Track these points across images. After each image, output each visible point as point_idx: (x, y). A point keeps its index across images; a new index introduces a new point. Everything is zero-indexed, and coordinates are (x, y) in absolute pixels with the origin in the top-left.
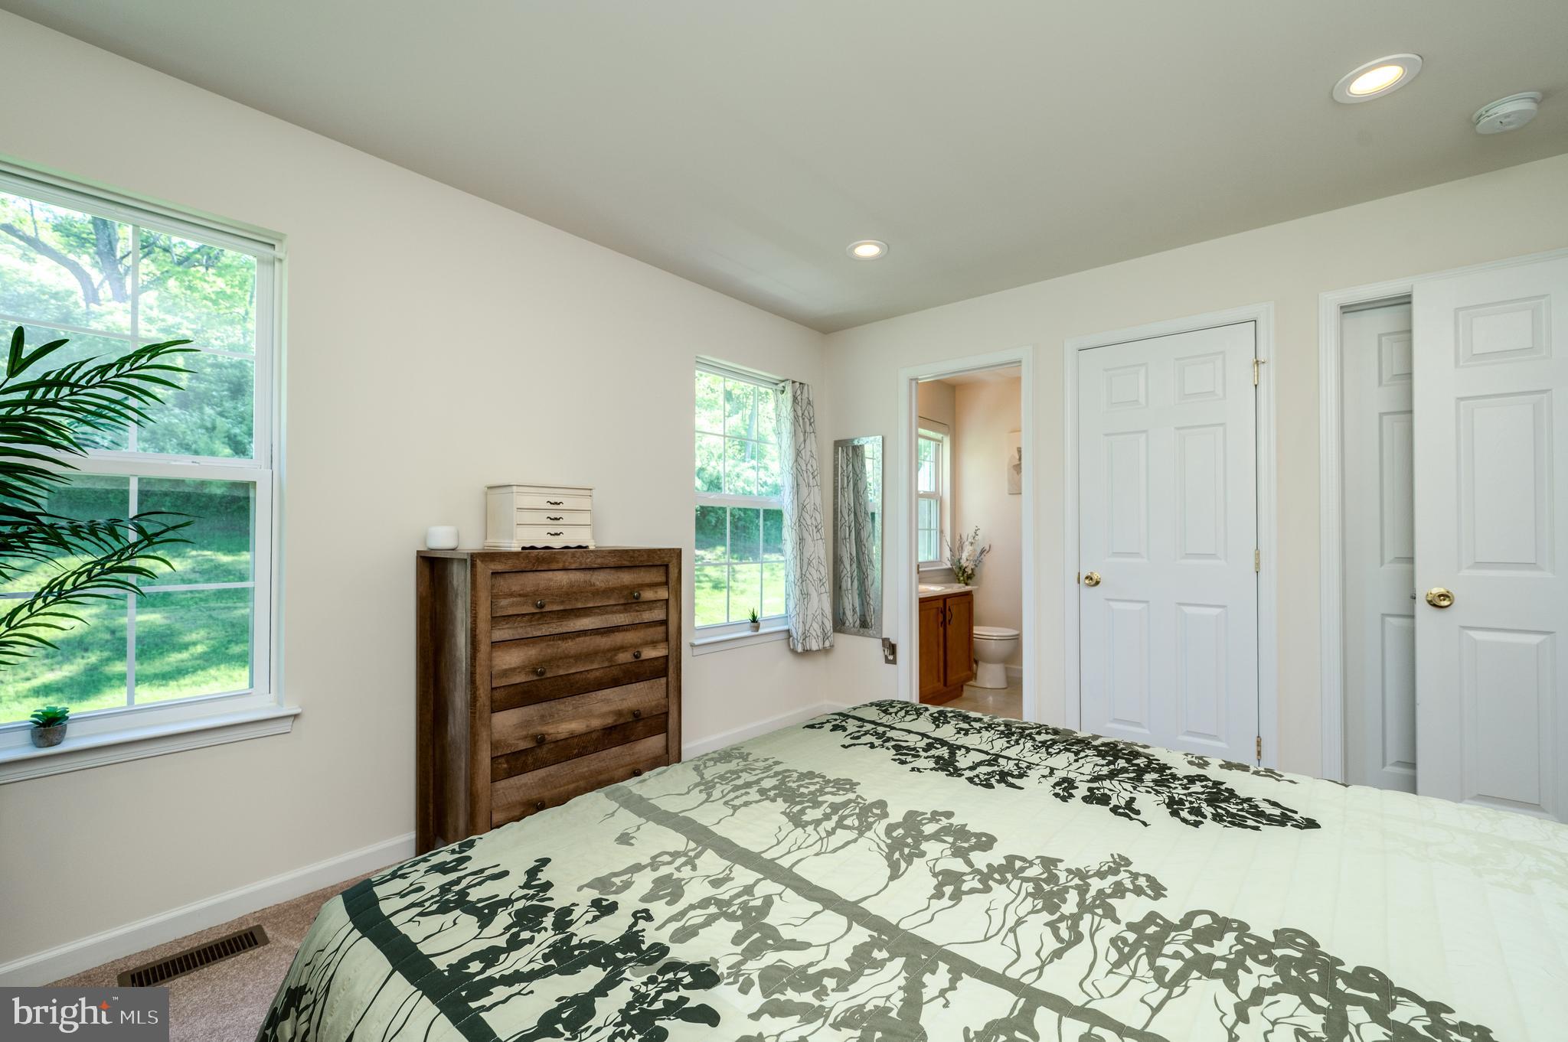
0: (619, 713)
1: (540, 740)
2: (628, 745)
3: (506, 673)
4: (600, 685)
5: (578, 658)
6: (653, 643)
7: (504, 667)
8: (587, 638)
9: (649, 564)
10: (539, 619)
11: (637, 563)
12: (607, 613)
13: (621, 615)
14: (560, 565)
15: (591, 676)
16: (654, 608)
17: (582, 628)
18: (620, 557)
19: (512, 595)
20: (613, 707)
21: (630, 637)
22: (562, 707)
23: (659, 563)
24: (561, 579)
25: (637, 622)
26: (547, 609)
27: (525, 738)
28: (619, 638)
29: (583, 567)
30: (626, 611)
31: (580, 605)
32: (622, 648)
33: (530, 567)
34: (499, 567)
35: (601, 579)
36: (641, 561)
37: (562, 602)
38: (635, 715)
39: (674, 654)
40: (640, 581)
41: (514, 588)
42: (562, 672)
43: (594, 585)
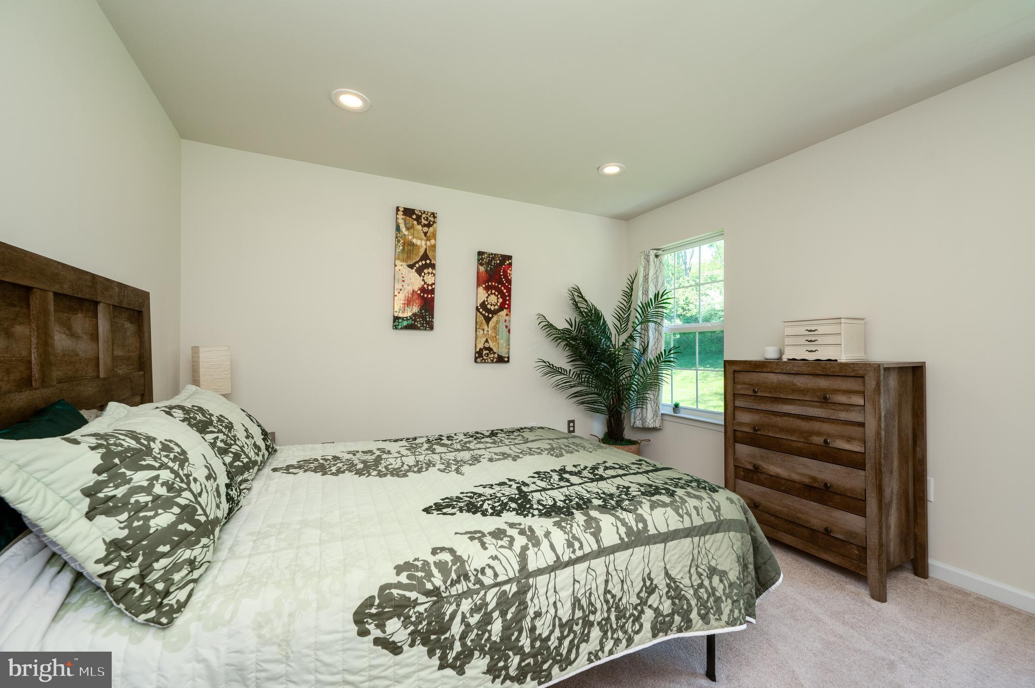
0: (814, 479)
1: (757, 469)
2: (825, 507)
3: (740, 424)
4: (800, 453)
5: (782, 430)
6: (849, 439)
7: (742, 421)
8: (791, 419)
9: (841, 374)
10: (759, 399)
11: (829, 373)
12: (806, 405)
13: (819, 410)
14: (769, 370)
15: (795, 445)
16: (851, 411)
17: (787, 411)
18: (814, 367)
19: (745, 383)
20: (813, 473)
21: (826, 427)
22: (774, 456)
23: (853, 375)
24: (773, 378)
25: (834, 418)
26: (759, 394)
27: (750, 463)
28: (817, 426)
29: (784, 372)
30: (821, 407)
31: (782, 396)
32: (819, 434)
33: (751, 369)
34: (736, 368)
35: (801, 382)
36: (833, 372)
37: (771, 392)
38: (826, 485)
39: (873, 455)
40: (836, 387)
41: (746, 380)
42: (771, 434)
43: (796, 385)
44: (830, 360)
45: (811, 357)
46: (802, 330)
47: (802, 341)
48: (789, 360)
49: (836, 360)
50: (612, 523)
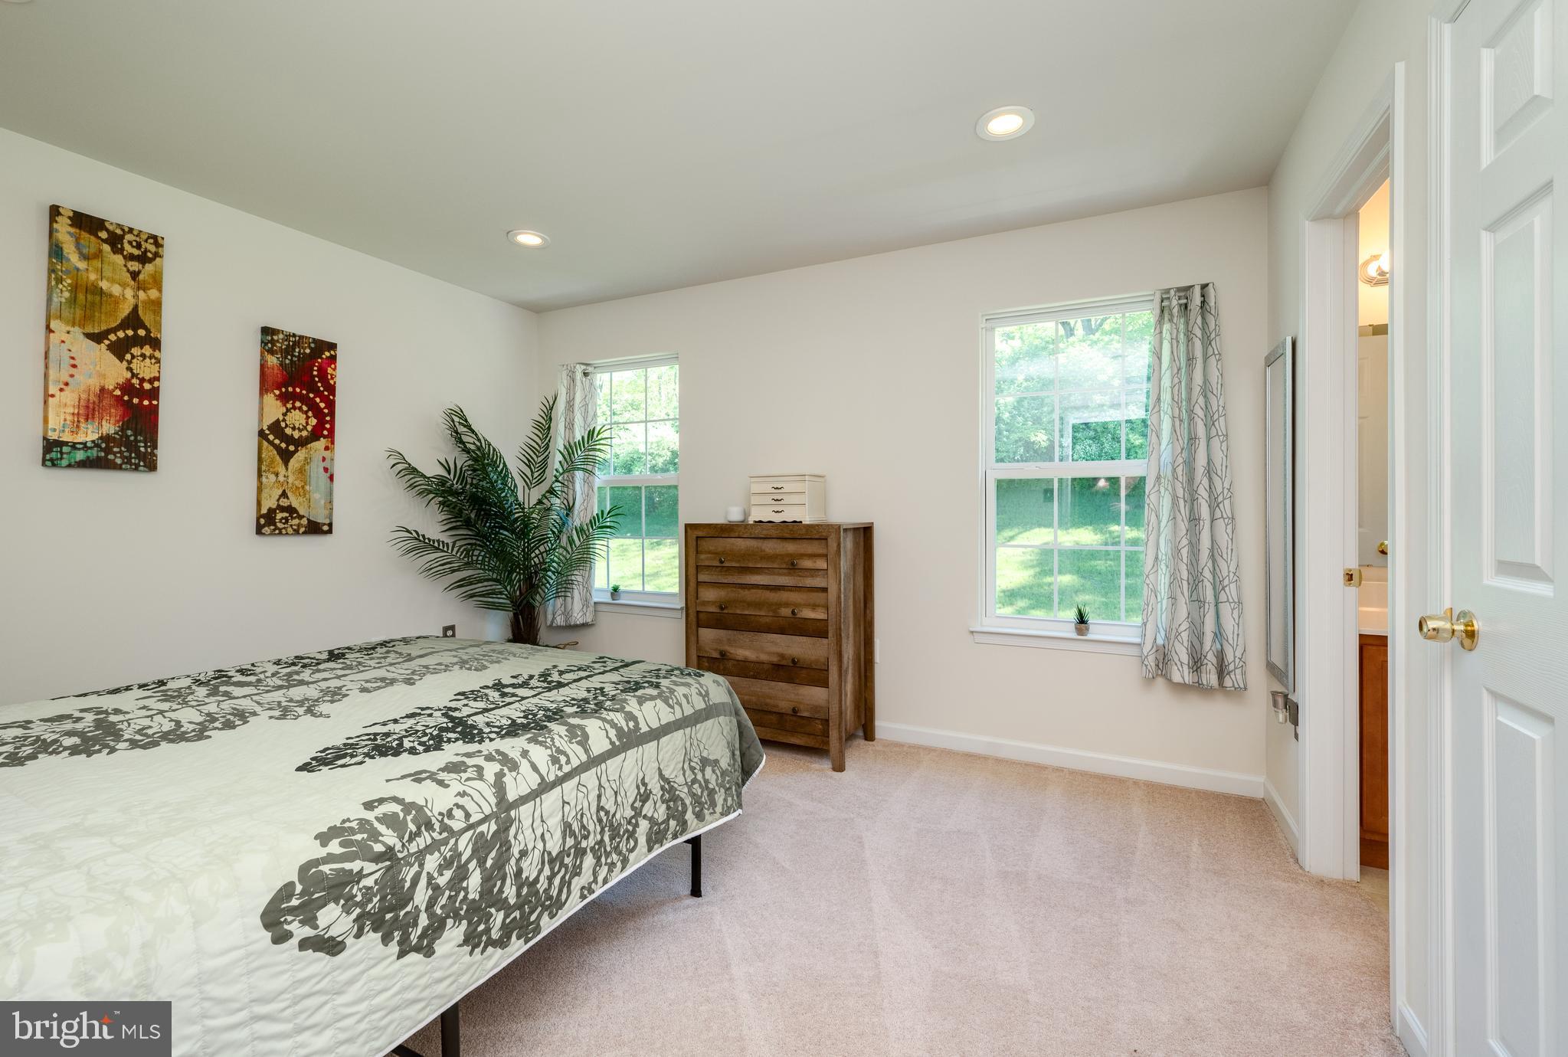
0: (782, 656)
1: (723, 654)
2: (792, 685)
3: (704, 603)
4: (769, 630)
5: (750, 604)
6: (814, 607)
7: (706, 600)
8: (760, 591)
9: (807, 537)
10: (726, 571)
11: (796, 536)
12: (774, 574)
13: (787, 578)
14: (736, 535)
15: (763, 620)
16: (817, 576)
17: (755, 583)
18: (782, 530)
19: (709, 552)
20: (780, 650)
21: (794, 597)
22: (741, 637)
23: (817, 537)
24: (741, 544)
25: (801, 585)
26: (726, 564)
27: (716, 650)
28: (785, 596)
29: (753, 536)
30: (789, 574)
31: (751, 565)
32: (787, 605)
33: (717, 534)
34: (700, 534)
35: (770, 547)
36: (800, 534)
37: (739, 561)
38: (793, 661)
39: (834, 620)
40: (802, 551)
41: (711, 548)
42: (738, 612)
43: (764, 551)
44: (795, 522)
45: (777, 518)
46: (768, 488)
47: (768, 499)
48: (755, 522)
49: (801, 522)
50: (600, 727)
